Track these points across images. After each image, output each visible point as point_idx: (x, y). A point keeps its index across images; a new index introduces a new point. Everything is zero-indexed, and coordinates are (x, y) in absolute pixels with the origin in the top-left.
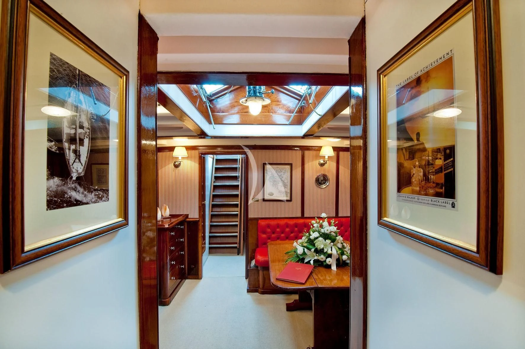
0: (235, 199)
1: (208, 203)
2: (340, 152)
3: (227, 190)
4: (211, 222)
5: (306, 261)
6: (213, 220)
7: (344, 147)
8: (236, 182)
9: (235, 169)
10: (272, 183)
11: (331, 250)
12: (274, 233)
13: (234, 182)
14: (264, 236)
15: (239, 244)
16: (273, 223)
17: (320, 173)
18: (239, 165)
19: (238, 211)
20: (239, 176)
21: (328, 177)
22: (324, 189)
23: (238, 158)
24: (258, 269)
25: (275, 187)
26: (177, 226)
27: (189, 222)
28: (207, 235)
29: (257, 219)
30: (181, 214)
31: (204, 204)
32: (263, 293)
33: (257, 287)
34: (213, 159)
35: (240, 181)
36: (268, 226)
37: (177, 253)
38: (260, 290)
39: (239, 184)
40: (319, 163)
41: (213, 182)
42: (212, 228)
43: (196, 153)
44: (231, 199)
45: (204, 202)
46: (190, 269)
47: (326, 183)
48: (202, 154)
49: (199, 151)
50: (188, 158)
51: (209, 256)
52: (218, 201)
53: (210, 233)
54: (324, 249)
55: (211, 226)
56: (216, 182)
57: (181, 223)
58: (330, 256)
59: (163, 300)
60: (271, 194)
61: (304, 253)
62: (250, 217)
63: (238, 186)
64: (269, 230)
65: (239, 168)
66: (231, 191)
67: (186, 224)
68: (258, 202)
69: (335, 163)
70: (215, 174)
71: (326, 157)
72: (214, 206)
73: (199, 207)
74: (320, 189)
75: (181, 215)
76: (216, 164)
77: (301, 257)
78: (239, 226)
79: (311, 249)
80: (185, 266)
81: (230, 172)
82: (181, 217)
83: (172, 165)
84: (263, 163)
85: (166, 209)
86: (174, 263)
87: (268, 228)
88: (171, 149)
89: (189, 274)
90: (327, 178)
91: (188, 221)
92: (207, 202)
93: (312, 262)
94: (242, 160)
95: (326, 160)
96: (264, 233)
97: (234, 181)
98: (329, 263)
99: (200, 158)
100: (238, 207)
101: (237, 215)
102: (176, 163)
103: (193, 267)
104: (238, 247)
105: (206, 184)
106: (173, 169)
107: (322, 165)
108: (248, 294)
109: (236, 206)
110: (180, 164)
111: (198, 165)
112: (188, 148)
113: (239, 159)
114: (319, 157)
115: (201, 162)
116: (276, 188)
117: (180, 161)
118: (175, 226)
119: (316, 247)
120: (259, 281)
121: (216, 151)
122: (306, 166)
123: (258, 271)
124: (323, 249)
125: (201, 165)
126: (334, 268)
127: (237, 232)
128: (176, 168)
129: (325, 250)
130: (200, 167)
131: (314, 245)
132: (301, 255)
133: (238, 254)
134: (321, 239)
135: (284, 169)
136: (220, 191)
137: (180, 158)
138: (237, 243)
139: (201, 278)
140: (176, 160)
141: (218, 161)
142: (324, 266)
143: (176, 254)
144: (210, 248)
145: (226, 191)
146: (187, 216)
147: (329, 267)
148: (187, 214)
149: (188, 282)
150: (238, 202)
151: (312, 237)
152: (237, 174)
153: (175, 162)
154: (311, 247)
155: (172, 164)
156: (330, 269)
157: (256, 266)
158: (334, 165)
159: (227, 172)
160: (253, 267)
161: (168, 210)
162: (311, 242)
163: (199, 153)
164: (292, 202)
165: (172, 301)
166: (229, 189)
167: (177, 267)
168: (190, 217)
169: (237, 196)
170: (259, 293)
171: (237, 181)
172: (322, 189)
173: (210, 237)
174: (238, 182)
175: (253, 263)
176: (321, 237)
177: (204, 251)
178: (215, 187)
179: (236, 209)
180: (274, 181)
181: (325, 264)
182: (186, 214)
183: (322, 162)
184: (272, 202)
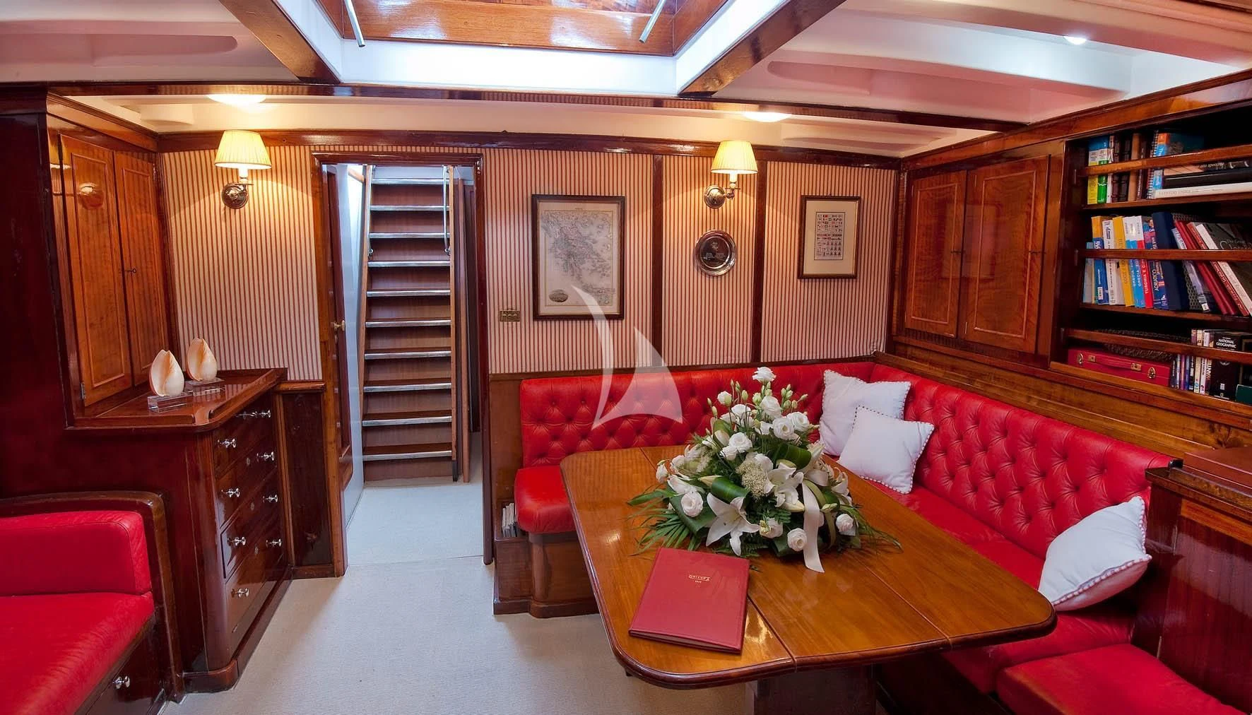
0: (437, 310)
1: (354, 324)
2: (769, 163)
3: (413, 281)
4: (367, 383)
5: (713, 537)
6: (373, 377)
7: (780, 147)
8: (441, 257)
9: (435, 217)
10: (561, 262)
11: (801, 498)
12: (569, 420)
13: (432, 257)
14: (542, 430)
15: (457, 447)
16: (566, 388)
17: (708, 228)
18: (448, 204)
19: (449, 348)
20: (448, 239)
21: (732, 243)
22: (719, 279)
23: (444, 182)
24: (528, 541)
25: (573, 275)
26: (245, 414)
27: (290, 396)
28: (356, 423)
29: (517, 379)
30: (260, 370)
31: (340, 329)
32: (544, 614)
33: (525, 594)
34: (364, 183)
35: (452, 254)
36: (553, 399)
37: (253, 505)
38: (534, 605)
39: (451, 263)
40: (705, 197)
41: (365, 259)
42: (372, 401)
43: (299, 156)
44: (427, 311)
45: (340, 323)
46: (303, 546)
47: (727, 261)
48: (323, 160)
49: (312, 149)
50: (274, 172)
51: (365, 490)
52: (385, 318)
53: (365, 416)
54: (776, 495)
55: (367, 396)
56: (376, 258)
57: (263, 400)
58: (797, 519)
59: (210, 673)
60: (560, 298)
61: (707, 512)
62: (494, 372)
63: (447, 269)
64: (556, 411)
65: (448, 212)
66: (423, 285)
67: (279, 402)
68: (519, 323)
69: (752, 198)
70: (372, 231)
71: (733, 178)
72: (371, 333)
73: (321, 342)
74: (707, 279)
75: (260, 372)
76: (374, 202)
77: (697, 527)
78: (453, 392)
79: (732, 497)
80: (285, 542)
81: (420, 228)
82: (261, 380)
83: (217, 200)
84: (533, 196)
85: (201, 355)
86: (244, 543)
87: (553, 406)
88: (211, 140)
89: (299, 564)
90: (730, 245)
91: (287, 390)
92: (351, 323)
93: (735, 543)
94: (456, 187)
95: (733, 186)
96: (540, 419)
97: (433, 255)
98: (796, 548)
99: (317, 172)
100: (450, 336)
101: (447, 359)
102: (232, 192)
103: (314, 537)
104: (454, 459)
105: (345, 263)
106: (222, 213)
107: (715, 203)
108: (498, 621)
109: (444, 330)
110: (244, 193)
111: (310, 198)
112: (272, 138)
113: (448, 186)
114: (707, 176)
115: (321, 187)
116: (574, 278)
117: (244, 181)
118: (238, 414)
119: (748, 488)
120: (529, 575)
121: (371, 149)
122: (666, 205)
123: (529, 546)
124: (772, 495)
125: (322, 200)
126: (814, 562)
127: (448, 413)
128: (232, 210)
129: (780, 499)
130: (318, 204)
131: (737, 481)
132: (694, 518)
133: (455, 480)
134: (760, 458)
135: (600, 216)
136: (391, 285)
137: (243, 172)
138: (450, 444)
139: (340, 574)
140: (230, 181)
141: (380, 191)
142: (778, 555)
143: (249, 507)
144: (366, 464)
145: (411, 285)
146: (281, 374)
147: (796, 558)
148: (282, 367)
149: (298, 589)
150: (449, 318)
151: (729, 452)
152: (443, 232)
153: (227, 188)
154: (729, 489)
155: (218, 196)
156: (800, 566)
157: (520, 532)
158: (748, 202)
159: (411, 227)
160: (510, 530)
161: (209, 355)
162: (728, 469)
163: (312, 157)
164: (624, 321)
165: (244, 667)
166: (419, 280)
167: (257, 549)
168: (293, 379)
169: (444, 300)
170: (531, 614)
171: (442, 255)
172: (715, 279)
173: (365, 430)
174: (446, 257)
175: (509, 517)
176: (760, 452)
177: (347, 478)
178: (375, 274)
179: (443, 341)
180: (570, 255)
181: (781, 548)
182: (277, 367)
183: (715, 193)
184: (561, 322)
